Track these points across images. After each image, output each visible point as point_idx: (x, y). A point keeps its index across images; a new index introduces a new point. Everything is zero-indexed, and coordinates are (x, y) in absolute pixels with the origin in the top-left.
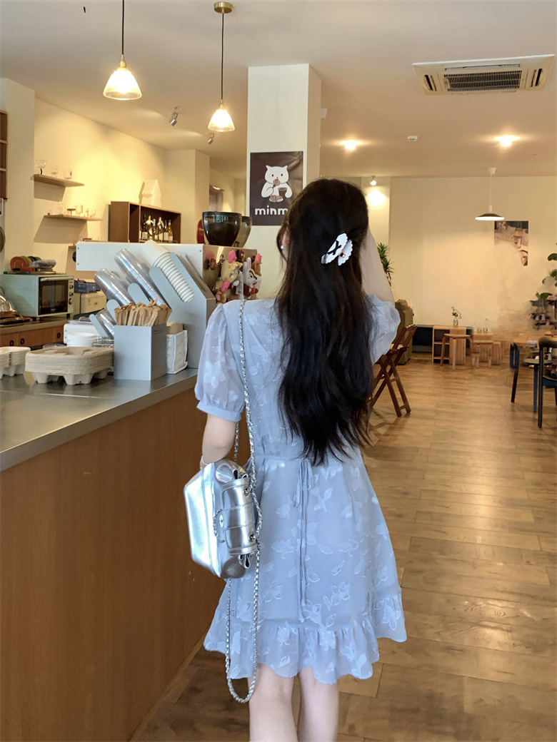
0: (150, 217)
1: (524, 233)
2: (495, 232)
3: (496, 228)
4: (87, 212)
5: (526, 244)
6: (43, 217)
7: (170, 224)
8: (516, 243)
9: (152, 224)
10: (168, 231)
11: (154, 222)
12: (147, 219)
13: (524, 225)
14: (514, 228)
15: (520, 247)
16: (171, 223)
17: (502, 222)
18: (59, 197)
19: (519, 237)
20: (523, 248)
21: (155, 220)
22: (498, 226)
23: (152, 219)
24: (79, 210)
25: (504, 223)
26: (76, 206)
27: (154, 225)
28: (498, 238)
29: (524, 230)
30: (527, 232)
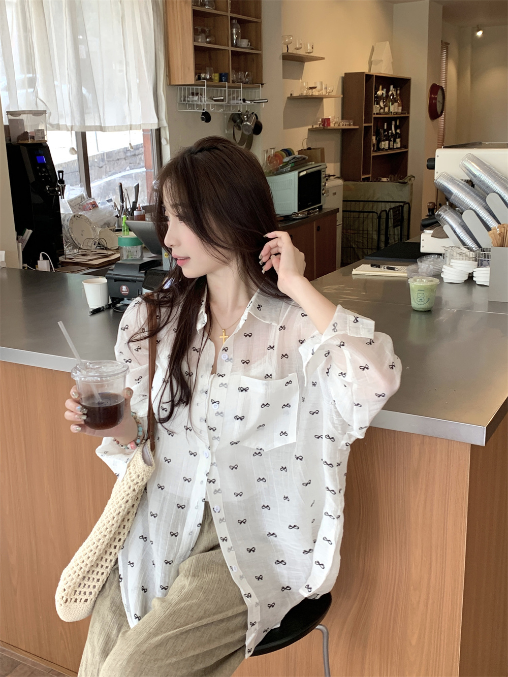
0: (381, 87)
4: (326, 88)
6: (286, 99)
7: (398, 92)
9: (383, 94)
10: (396, 102)
11: (384, 92)
12: (378, 90)
16: (400, 90)
18: (299, 75)
21: (385, 90)
23: (382, 90)
24: (318, 88)
26: (315, 83)
27: (384, 96)
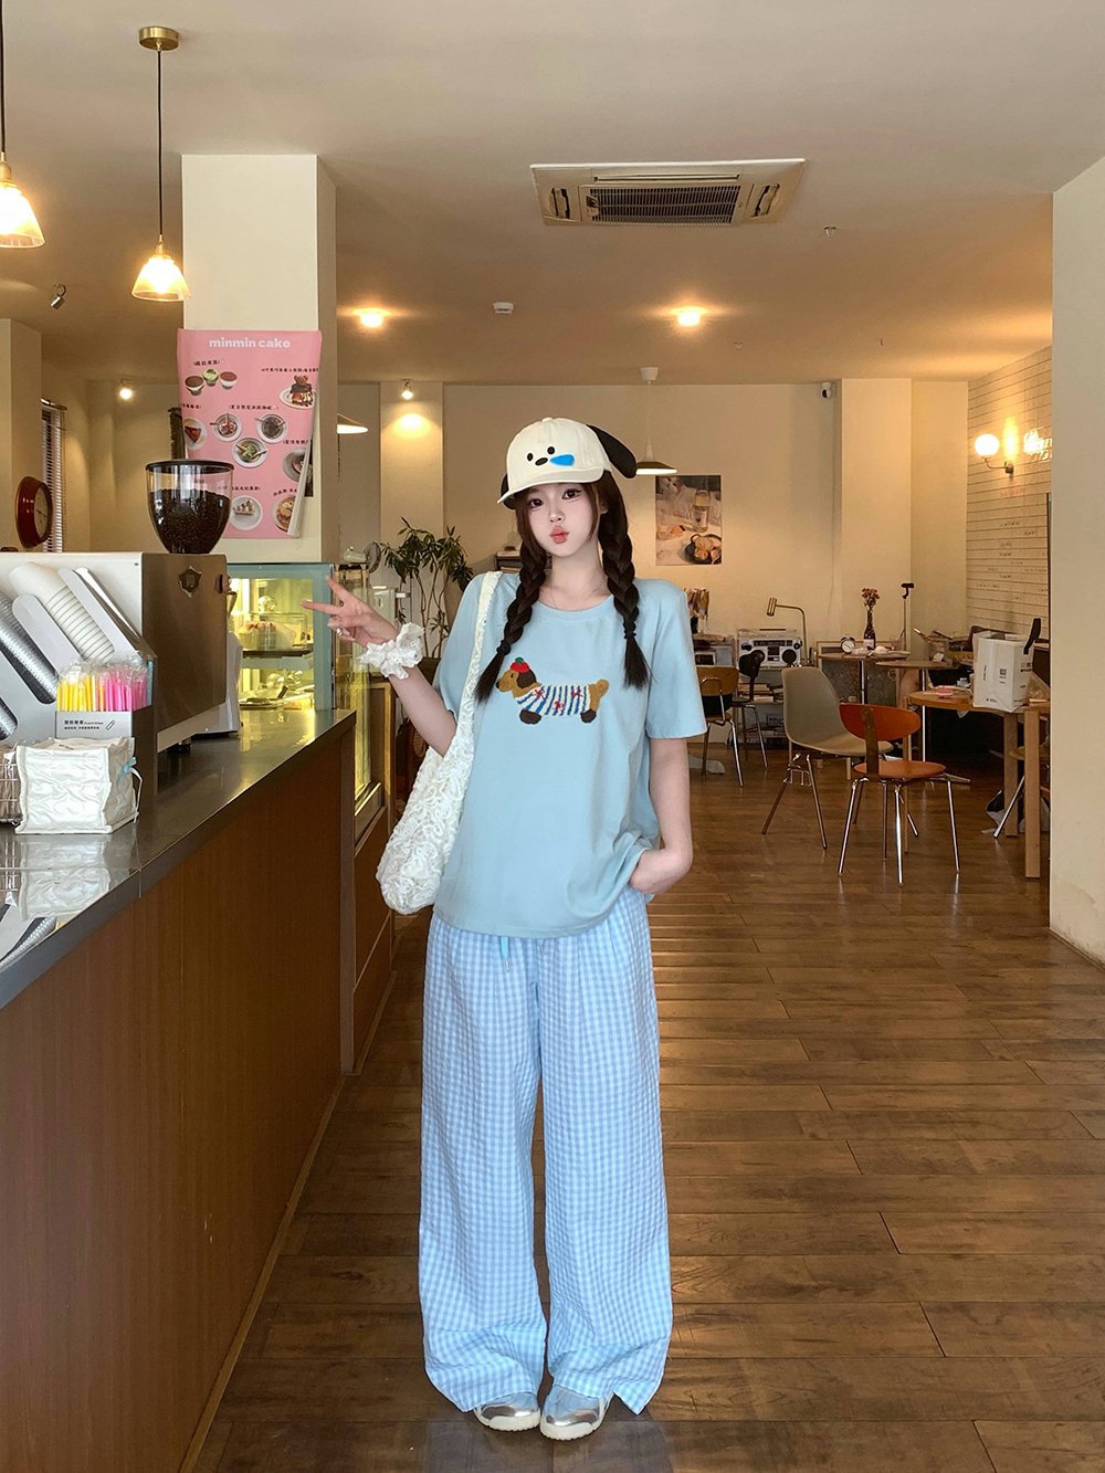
1: (713, 499)
2: (657, 499)
3: (657, 492)
5: (717, 522)
8: (699, 520)
13: (712, 484)
14: (695, 491)
15: (705, 530)
17: (669, 477)
19: (703, 509)
20: (712, 530)
22: (662, 486)
25: (674, 479)
28: (663, 511)
29: (712, 494)
30: (718, 498)
